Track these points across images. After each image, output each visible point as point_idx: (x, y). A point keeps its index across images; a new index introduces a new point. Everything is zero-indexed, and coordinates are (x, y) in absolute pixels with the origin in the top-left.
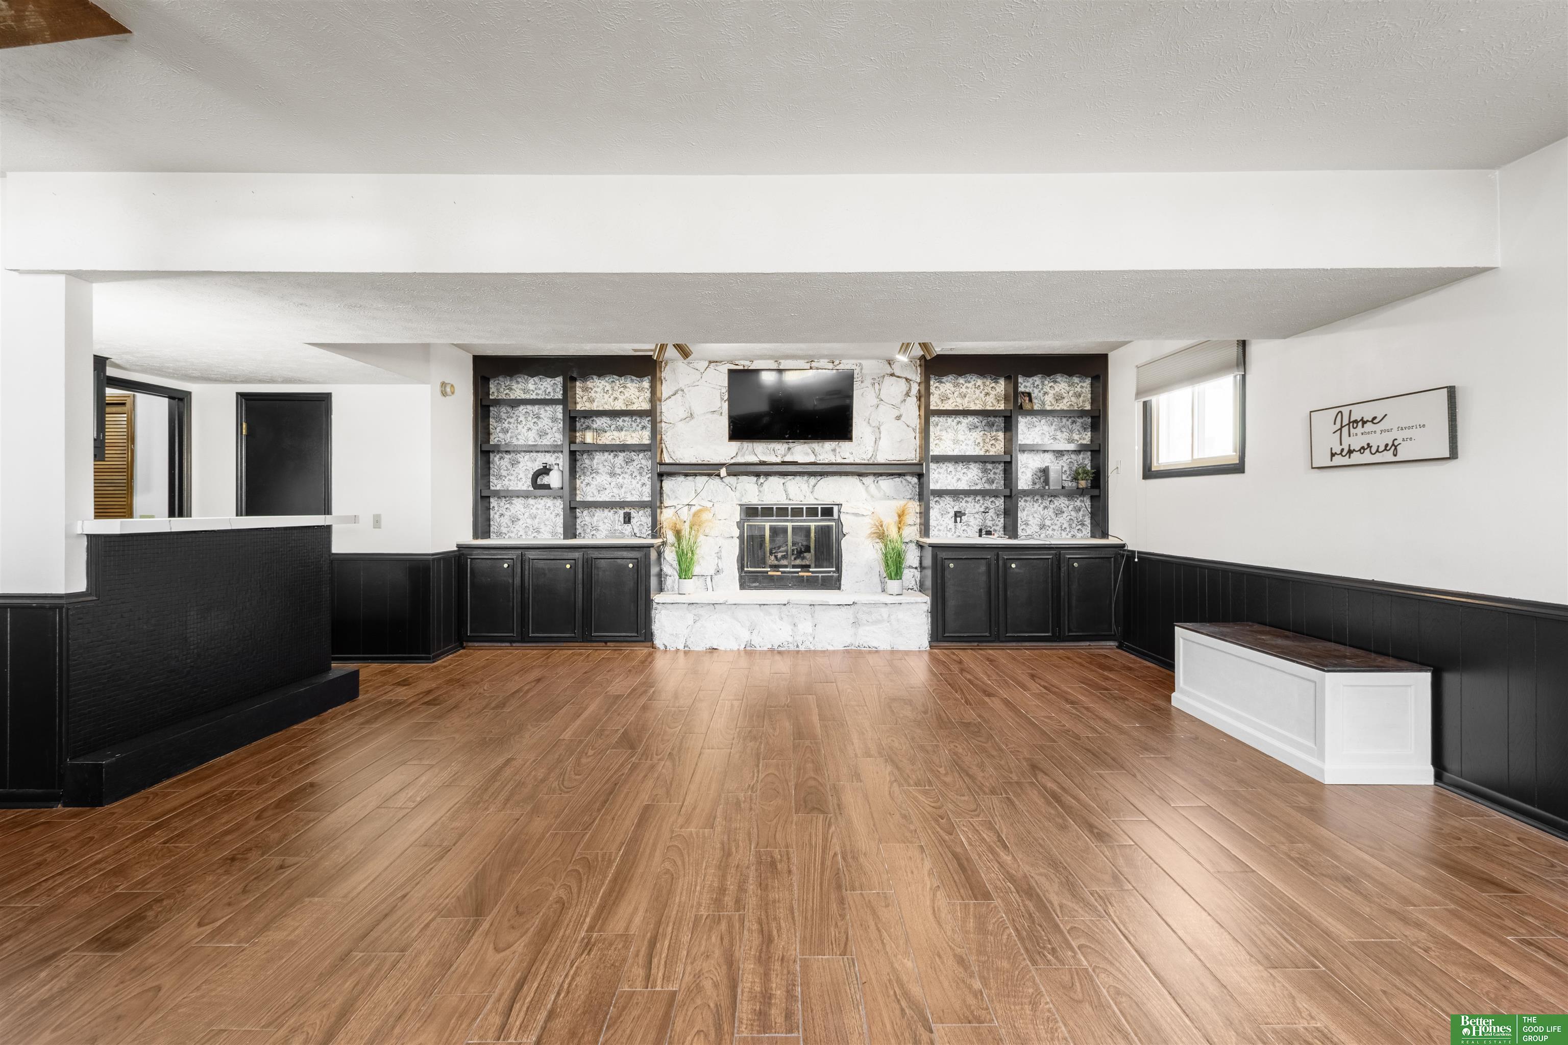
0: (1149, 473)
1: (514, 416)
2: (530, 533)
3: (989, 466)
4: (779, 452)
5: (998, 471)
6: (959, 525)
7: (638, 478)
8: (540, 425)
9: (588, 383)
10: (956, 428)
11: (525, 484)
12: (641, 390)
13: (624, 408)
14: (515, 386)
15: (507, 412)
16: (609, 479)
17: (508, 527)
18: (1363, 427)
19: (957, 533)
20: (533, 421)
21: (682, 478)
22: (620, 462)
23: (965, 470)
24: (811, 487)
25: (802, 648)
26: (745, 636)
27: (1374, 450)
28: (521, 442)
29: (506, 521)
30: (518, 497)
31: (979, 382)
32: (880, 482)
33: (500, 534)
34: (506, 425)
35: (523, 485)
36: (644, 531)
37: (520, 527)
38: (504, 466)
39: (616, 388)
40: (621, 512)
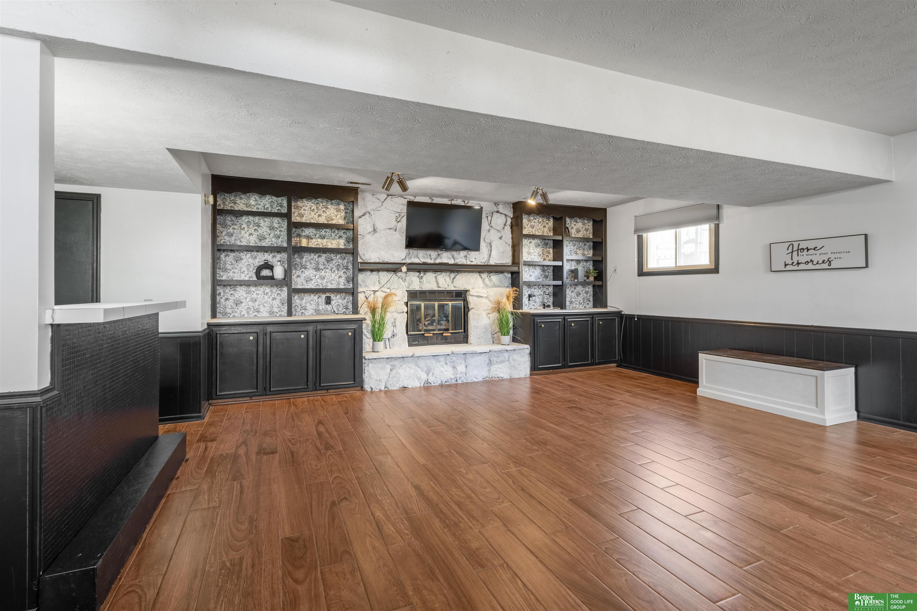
0: (641, 273)
1: (238, 223)
2: (251, 312)
3: (546, 268)
4: (433, 256)
5: (550, 271)
6: (531, 302)
7: (336, 272)
8: (260, 232)
9: (298, 203)
10: (529, 245)
11: (249, 275)
12: (338, 210)
13: (326, 222)
14: (238, 201)
15: (232, 221)
16: (315, 273)
17: (232, 308)
18: (807, 252)
19: (530, 307)
20: (254, 228)
21: (369, 273)
22: (323, 260)
23: (534, 270)
24: (452, 279)
25: (459, 382)
26: (424, 377)
27: (815, 263)
28: (244, 243)
29: (231, 304)
30: (241, 285)
31: (541, 220)
32: (492, 277)
33: (225, 314)
34: (231, 230)
35: (246, 276)
36: (340, 309)
37: (242, 309)
38: (229, 262)
39: (320, 208)
40: (324, 296)
